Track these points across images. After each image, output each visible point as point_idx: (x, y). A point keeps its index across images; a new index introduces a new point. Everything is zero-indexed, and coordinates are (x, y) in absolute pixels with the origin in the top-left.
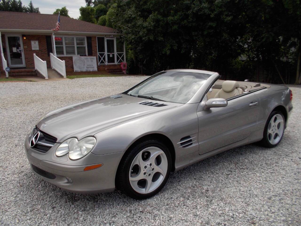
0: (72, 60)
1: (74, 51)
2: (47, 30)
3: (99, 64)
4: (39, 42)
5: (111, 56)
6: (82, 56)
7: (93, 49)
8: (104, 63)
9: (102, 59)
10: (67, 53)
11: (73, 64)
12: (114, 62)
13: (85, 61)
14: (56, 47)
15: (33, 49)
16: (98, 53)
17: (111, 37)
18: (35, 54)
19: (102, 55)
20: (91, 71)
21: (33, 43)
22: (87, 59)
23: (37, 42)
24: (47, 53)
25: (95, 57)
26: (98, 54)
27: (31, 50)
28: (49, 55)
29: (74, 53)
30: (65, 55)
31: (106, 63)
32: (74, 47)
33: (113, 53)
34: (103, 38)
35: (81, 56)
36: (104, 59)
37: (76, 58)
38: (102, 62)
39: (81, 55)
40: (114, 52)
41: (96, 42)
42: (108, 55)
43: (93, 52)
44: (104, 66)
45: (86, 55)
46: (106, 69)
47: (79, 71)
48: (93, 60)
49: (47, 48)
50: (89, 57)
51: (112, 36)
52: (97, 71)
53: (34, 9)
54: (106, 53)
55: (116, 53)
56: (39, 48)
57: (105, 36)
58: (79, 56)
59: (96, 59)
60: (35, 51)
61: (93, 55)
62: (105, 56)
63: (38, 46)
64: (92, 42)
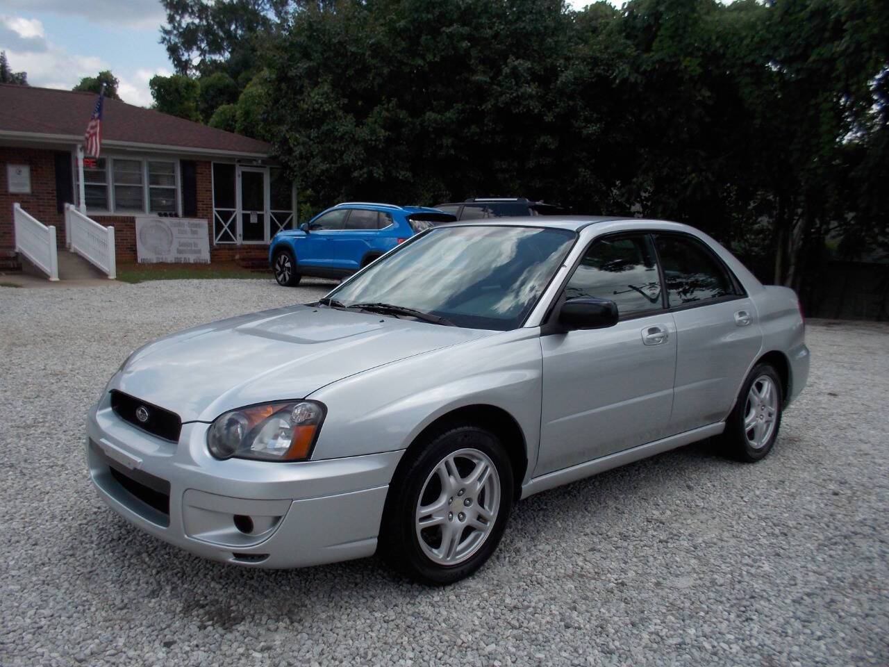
0: (135, 228)
1: (141, 200)
2: (62, 133)
3: (216, 242)
4: (32, 170)
5: (254, 220)
6: (166, 215)
7: (199, 197)
8: (232, 240)
9: (226, 227)
10: (119, 206)
11: (135, 240)
12: (261, 237)
13: (175, 231)
14: (86, 186)
15: (12, 189)
16: (214, 209)
17: (255, 163)
18: (17, 206)
19: (226, 216)
20: (192, 261)
21: (12, 170)
22: (180, 225)
23: (25, 171)
24: (54, 202)
25: (205, 222)
26: (214, 212)
27: (6, 192)
28: (61, 211)
29: (139, 207)
30: (112, 213)
31: (239, 241)
32: (141, 189)
33: (259, 212)
34: (232, 168)
35: (160, 215)
36: (233, 227)
37: (145, 221)
38: (226, 237)
39: (163, 213)
40: (262, 209)
41: (211, 177)
42: (246, 218)
43: (200, 205)
44: (233, 249)
45: (176, 215)
46: (237, 257)
47: (155, 261)
48: (198, 229)
49: (55, 188)
50: (186, 221)
51: (260, 161)
52: (209, 262)
53: (12, 75)
54: (238, 211)
55: (268, 213)
56: (32, 186)
57: (239, 161)
58: (155, 215)
59: (207, 226)
60: (17, 197)
61: (200, 215)
62: (234, 220)
63: (28, 182)
64: (199, 177)
